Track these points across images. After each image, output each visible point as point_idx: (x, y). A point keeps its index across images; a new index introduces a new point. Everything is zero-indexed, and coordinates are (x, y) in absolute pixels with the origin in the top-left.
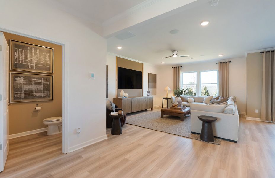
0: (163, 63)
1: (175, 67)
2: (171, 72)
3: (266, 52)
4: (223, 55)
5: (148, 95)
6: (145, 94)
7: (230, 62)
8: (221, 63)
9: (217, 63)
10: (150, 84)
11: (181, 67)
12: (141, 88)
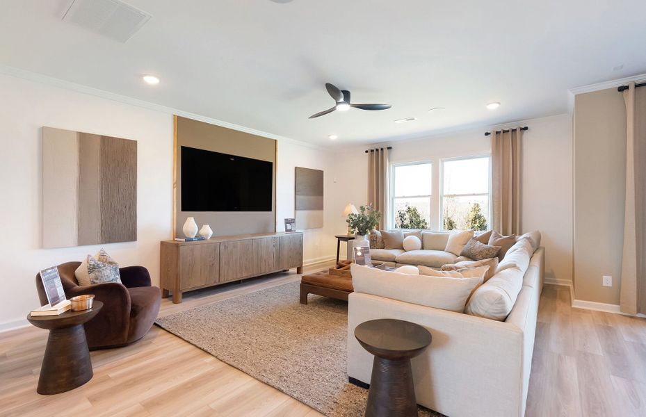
0: (334, 137)
1: (372, 151)
2: (362, 165)
3: (637, 86)
4: (499, 103)
5: (287, 230)
6: (281, 227)
7: (526, 128)
8: (497, 133)
9: (487, 134)
10: (302, 197)
11: (390, 148)
12: (270, 210)
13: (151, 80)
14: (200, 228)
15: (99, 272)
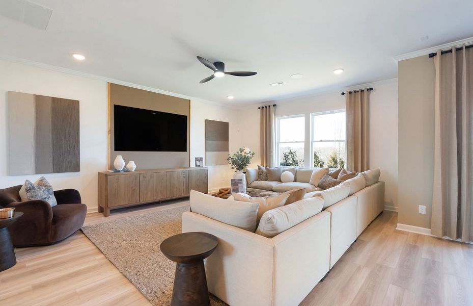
0: (231, 98)
1: (263, 108)
2: (256, 116)
3: (443, 53)
4: (343, 70)
5: (196, 166)
6: (193, 164)
7: (371, 89)
8: (350, 93)
9: (343, 94)
10: (210, 142)
11: (275, 105)
12: (186, 151)
13: (79, 57)
14: (127, 163)
15: (34, 192)
